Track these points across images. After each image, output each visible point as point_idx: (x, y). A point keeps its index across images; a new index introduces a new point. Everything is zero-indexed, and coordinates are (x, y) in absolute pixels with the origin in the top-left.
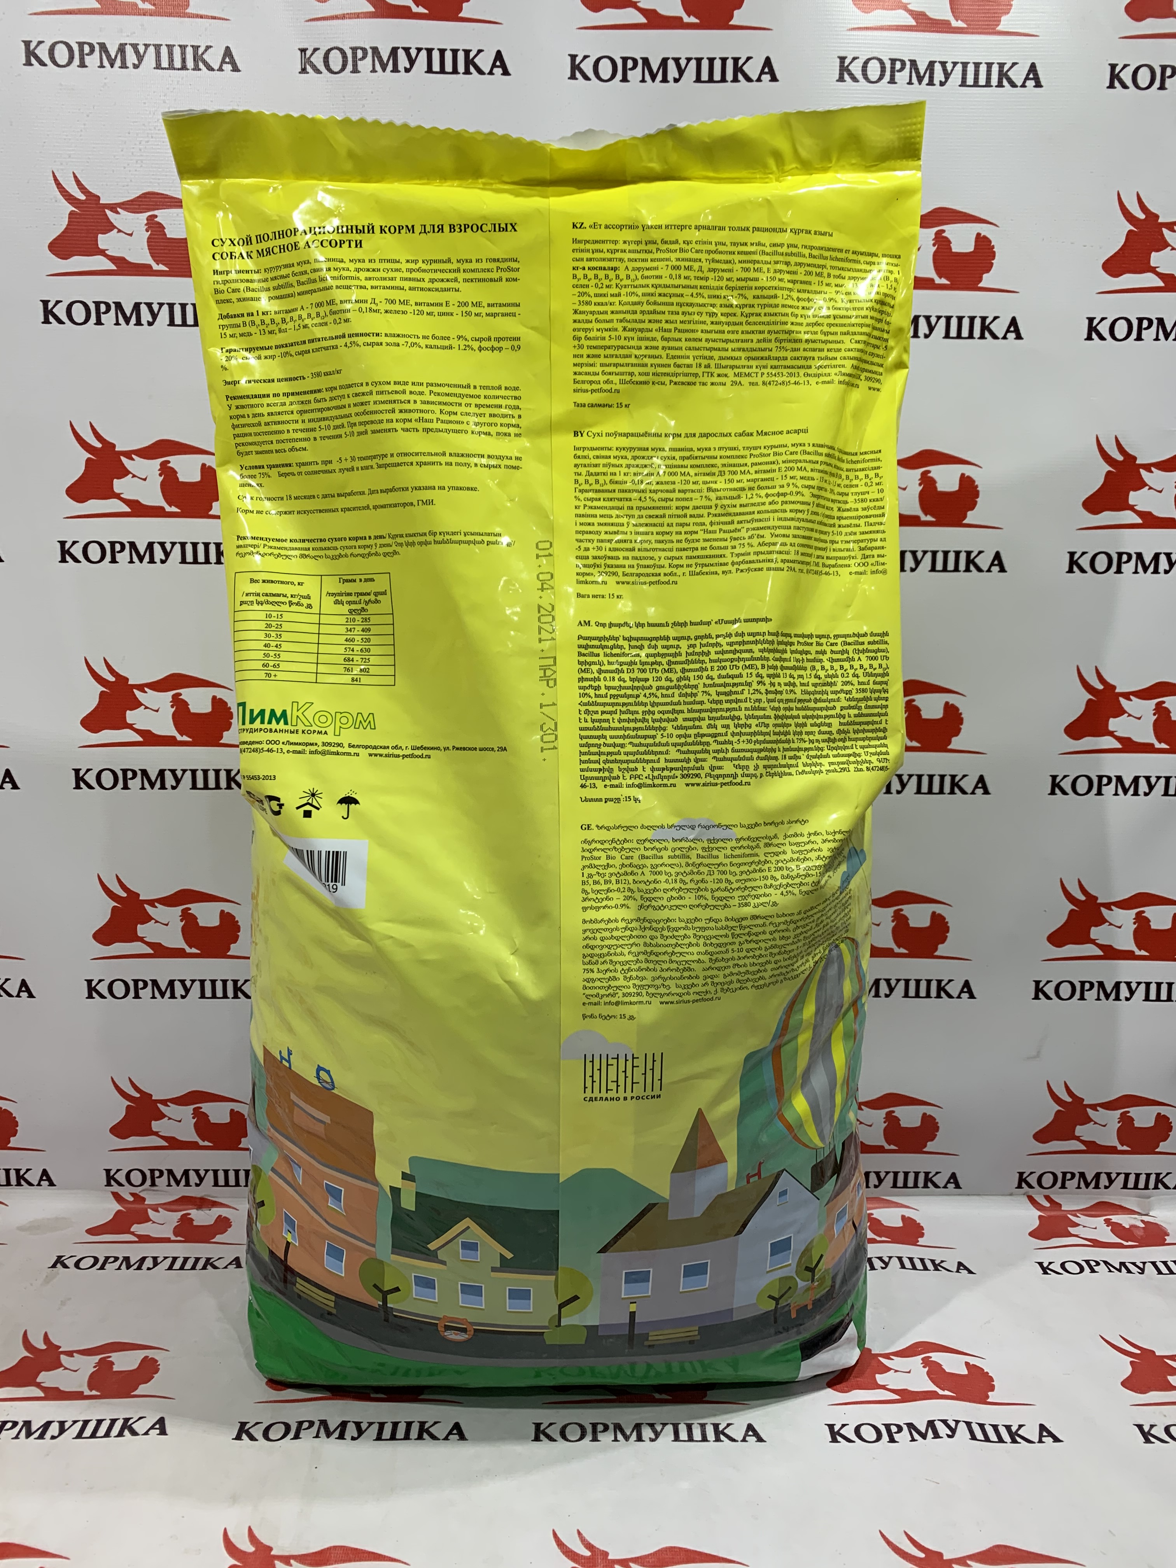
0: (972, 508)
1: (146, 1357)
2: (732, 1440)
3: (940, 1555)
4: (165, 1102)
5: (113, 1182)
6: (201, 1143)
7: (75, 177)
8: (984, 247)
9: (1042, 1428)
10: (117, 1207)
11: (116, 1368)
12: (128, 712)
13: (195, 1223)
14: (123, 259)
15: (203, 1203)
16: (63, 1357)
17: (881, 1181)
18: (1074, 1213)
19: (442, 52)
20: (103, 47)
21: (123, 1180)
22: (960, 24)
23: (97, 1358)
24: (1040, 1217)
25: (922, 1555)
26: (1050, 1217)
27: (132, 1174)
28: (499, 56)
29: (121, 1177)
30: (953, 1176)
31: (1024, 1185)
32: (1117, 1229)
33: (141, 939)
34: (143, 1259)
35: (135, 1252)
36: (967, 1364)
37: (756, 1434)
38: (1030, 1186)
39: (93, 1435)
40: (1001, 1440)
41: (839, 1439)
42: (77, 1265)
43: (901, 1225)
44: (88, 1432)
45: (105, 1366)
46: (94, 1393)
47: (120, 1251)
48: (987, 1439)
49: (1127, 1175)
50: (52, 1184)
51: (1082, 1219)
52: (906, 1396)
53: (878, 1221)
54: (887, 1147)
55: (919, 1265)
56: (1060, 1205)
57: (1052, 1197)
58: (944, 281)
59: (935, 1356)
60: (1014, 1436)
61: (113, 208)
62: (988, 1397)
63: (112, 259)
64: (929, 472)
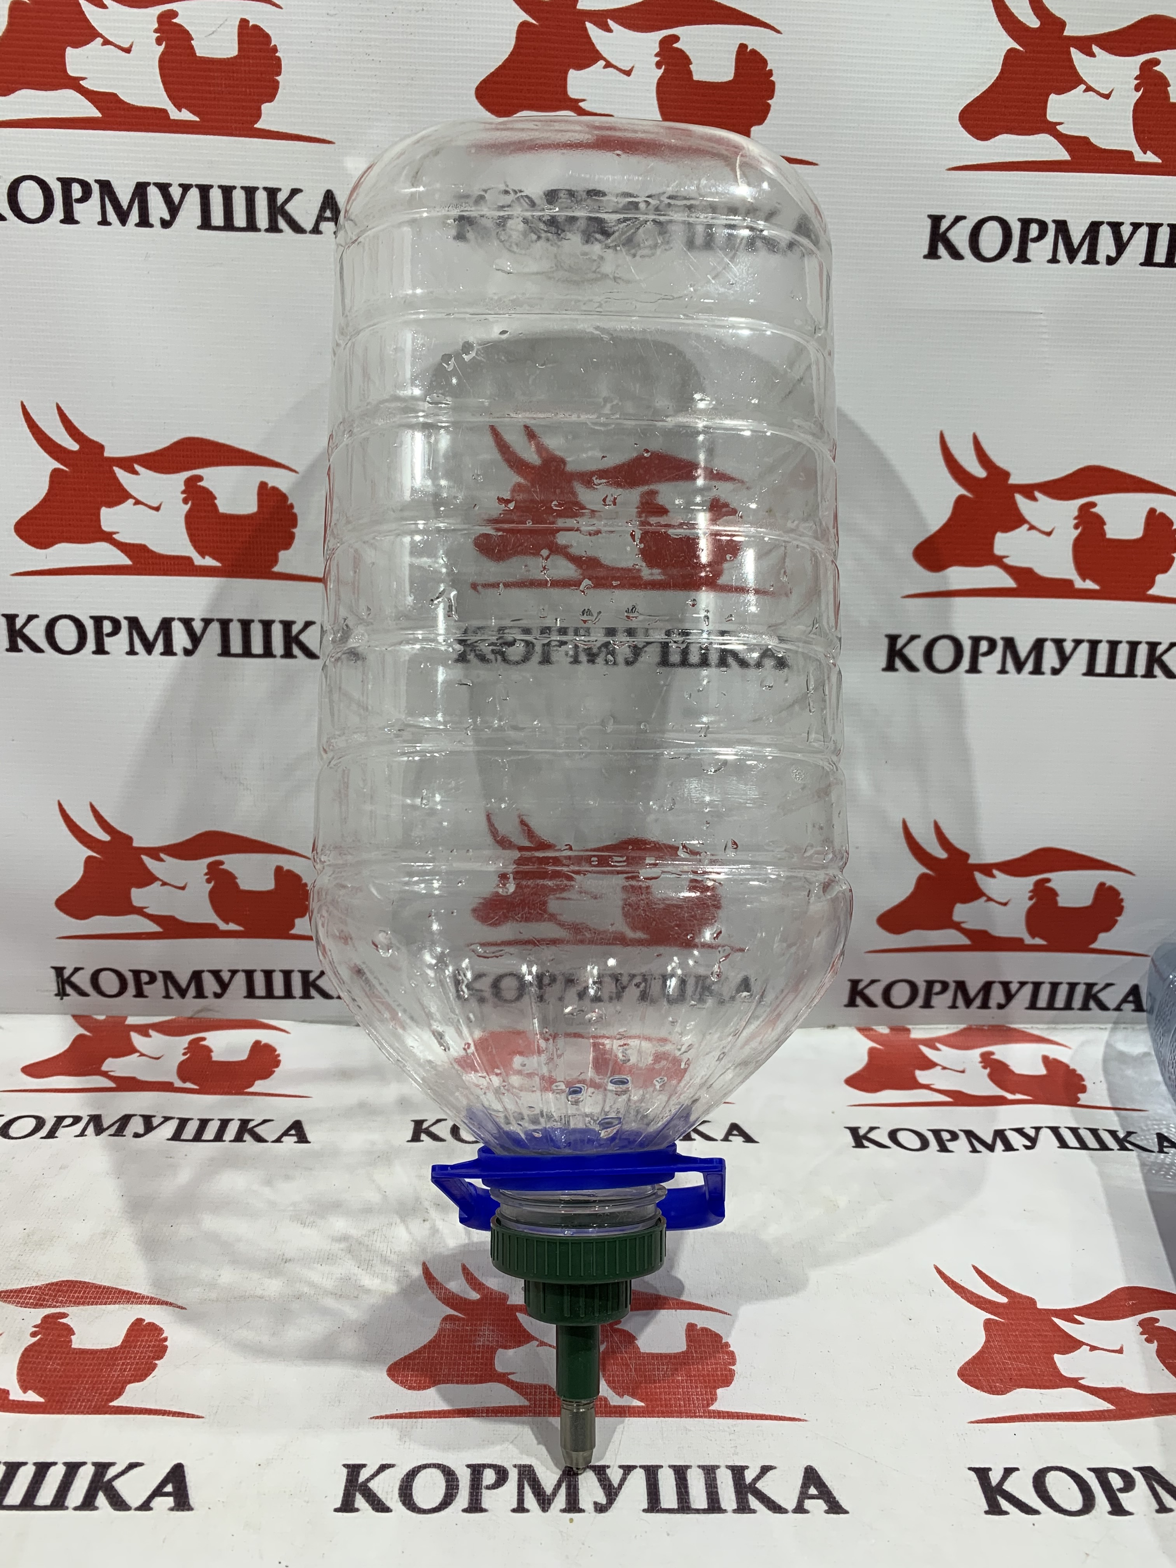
2: (775, 1507)
17: (1009, 996)
30: (1135, 990)
37: (825, 1494)
41: (1004, 1504)
53: (1005, 1067)
55: (1092, 1142)
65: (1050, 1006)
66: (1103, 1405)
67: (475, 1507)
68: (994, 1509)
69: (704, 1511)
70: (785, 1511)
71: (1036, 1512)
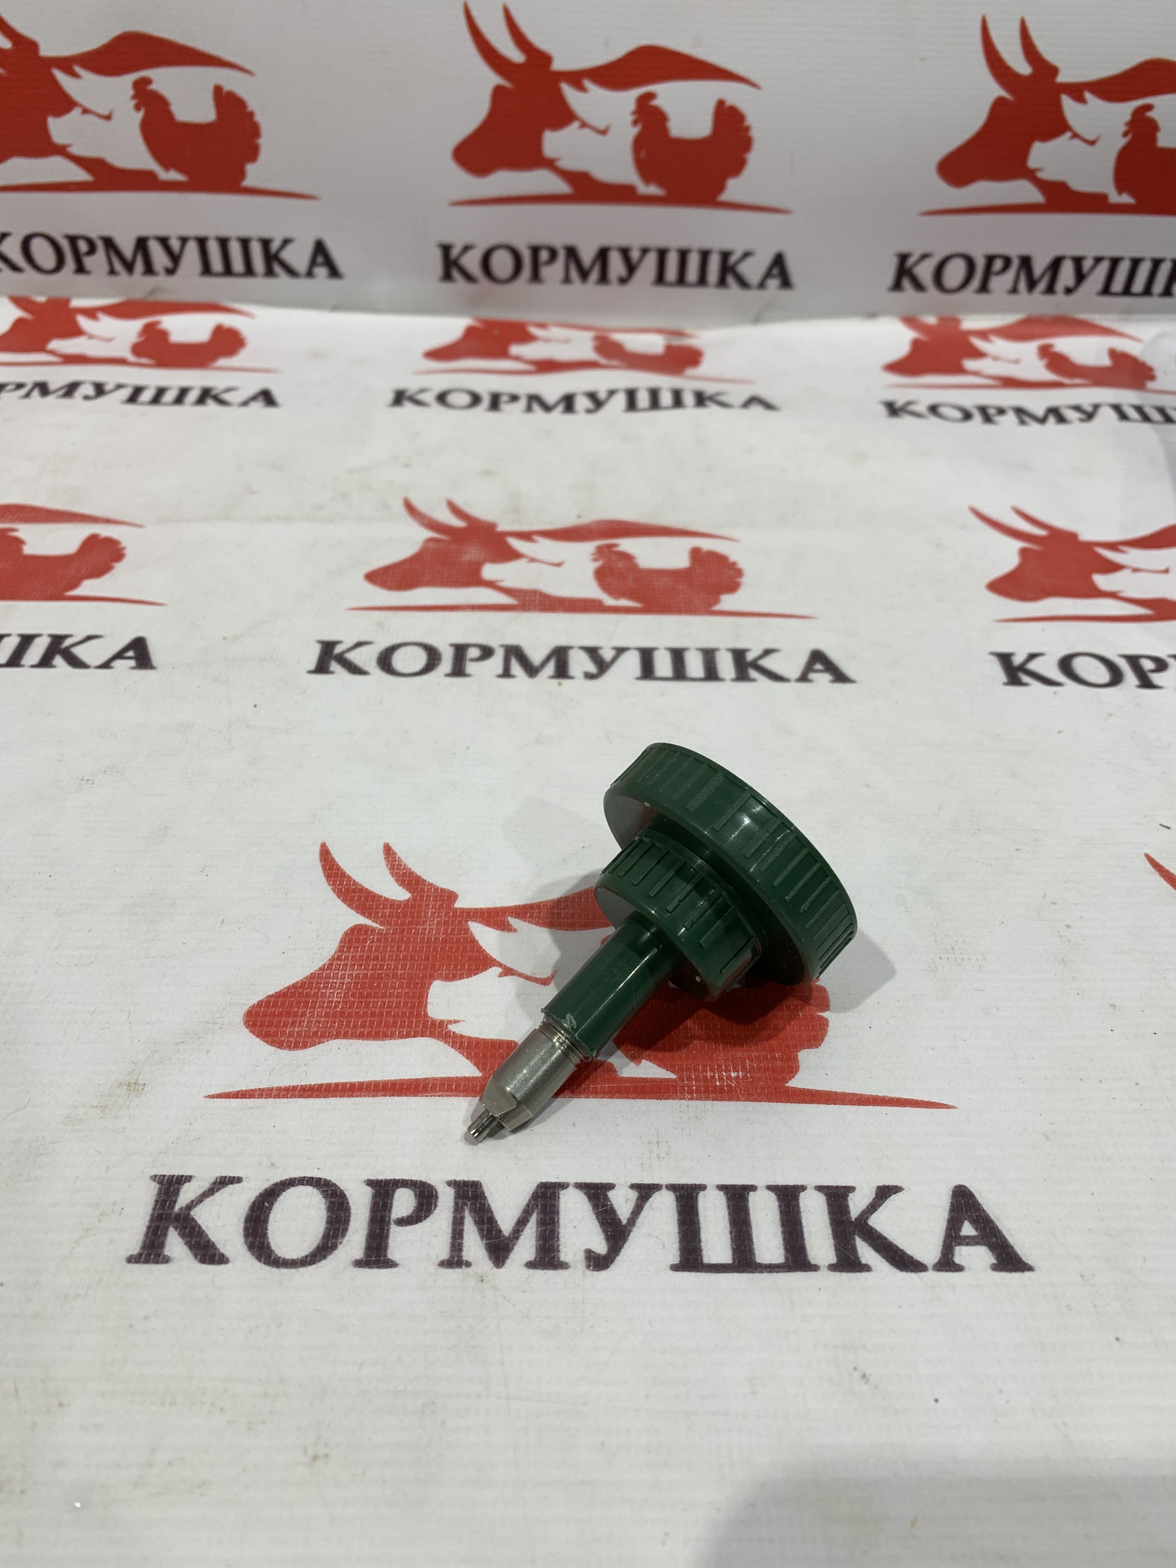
65: (1127, 291)
67: (458, 673)
68: (1015, 681)
69: (700, 680)
70: (786, 681)
71: (1059, 684)
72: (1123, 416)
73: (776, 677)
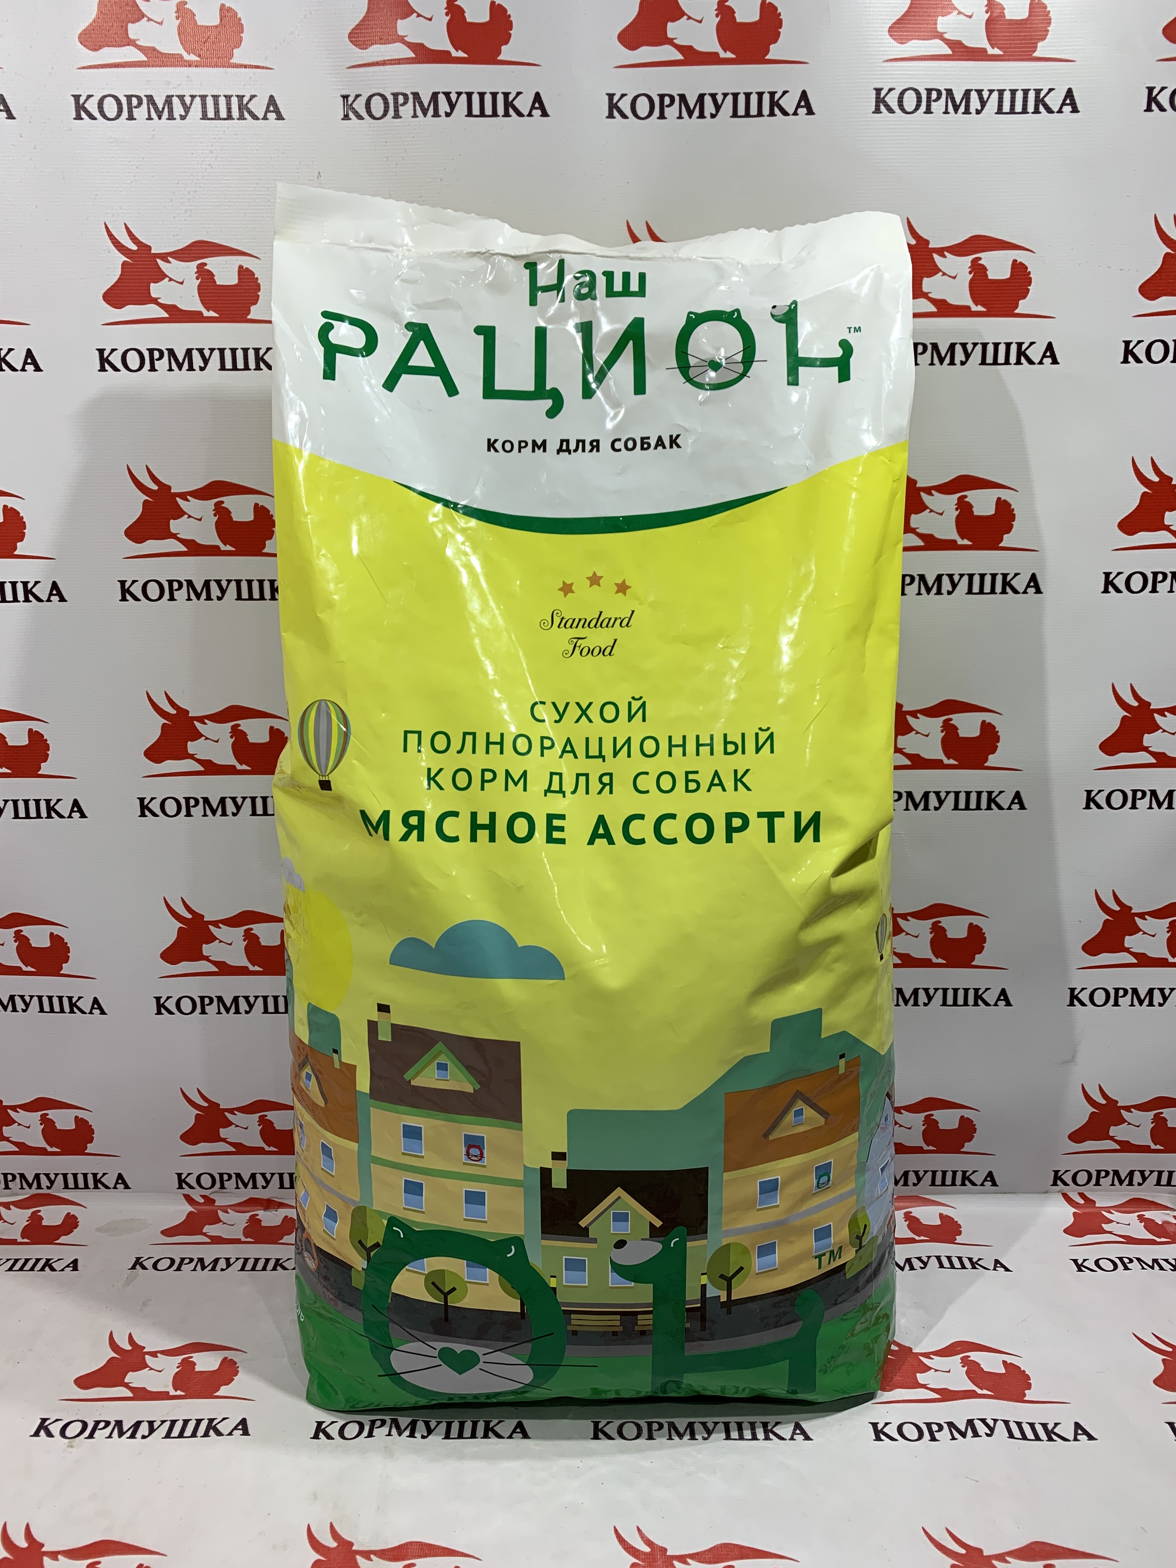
0: (1008, 531)
1: (225, 1358)
3: (980, 1551)
4: (232, 1111)
5: (184, 1185)
6: (267, 1148)
7: (127, 228)
8: (1020, 273)
9: (1077, 1426)
10: (190, 1209)
11: (198, 1368)
12: (189, 743)
13: (263, 1224)
14: (174, 307)
15: (269, 1204)
16: (147, 1357)
17: (919, 1179)
18: (1108, 1209)
19: (482, 95)
20: (150, 99)
21: (193, 1183)
22: (997, 51)
23: (179, 1359)
24: (1074, 1214)
25: (963, 1551)
26: (1085, 1213)
27: (203, 1177)
28: (538, 97)
29: (192, 1180)
30: (990, 1174)
31: (1059, 1182)
32: (1150, 1225)
33: (207, 959)
34: (216, 1261)
35: (209, 1253)
36: (1004, 1362)
37: (803, 1432)
38: (1065, 1184)
39: (181, 1435)
40: (1037, 1438)
41: (883, 1437)
42: (155, 1266)
43: (939, 1223)
44: (176, 1432)
45: (187, 1366)
46: (179, 1393)
47: (196, 1252)
48: (1024, 1437)
49: (1160, 1173)
50: (127, 1187)
51: (1115, 1216)
52: (946, 1395)
53: (916, 1220)
54: (926, 1147)
55: (957, 1264)
56: (1094, 1202)
57: (1086, 1194)
58: (980, 308)
59: (974, 1356)
60: (1051, 1434)
61: (164, 257)
62: (1025, 1395)
63: (164, 307)
64: (966, 497)
65: (943, 1184)
66: (938, 1396)
67: (650, 1437)
68: (878, 1439)
69: (750, 1440)
70: (786, 1440)
71: (896, 1440)
72: (941, 1266)
73: (781, 1438)
